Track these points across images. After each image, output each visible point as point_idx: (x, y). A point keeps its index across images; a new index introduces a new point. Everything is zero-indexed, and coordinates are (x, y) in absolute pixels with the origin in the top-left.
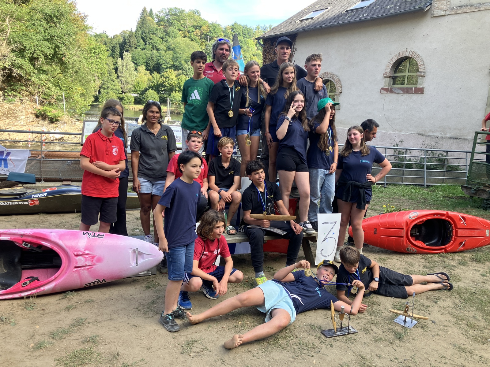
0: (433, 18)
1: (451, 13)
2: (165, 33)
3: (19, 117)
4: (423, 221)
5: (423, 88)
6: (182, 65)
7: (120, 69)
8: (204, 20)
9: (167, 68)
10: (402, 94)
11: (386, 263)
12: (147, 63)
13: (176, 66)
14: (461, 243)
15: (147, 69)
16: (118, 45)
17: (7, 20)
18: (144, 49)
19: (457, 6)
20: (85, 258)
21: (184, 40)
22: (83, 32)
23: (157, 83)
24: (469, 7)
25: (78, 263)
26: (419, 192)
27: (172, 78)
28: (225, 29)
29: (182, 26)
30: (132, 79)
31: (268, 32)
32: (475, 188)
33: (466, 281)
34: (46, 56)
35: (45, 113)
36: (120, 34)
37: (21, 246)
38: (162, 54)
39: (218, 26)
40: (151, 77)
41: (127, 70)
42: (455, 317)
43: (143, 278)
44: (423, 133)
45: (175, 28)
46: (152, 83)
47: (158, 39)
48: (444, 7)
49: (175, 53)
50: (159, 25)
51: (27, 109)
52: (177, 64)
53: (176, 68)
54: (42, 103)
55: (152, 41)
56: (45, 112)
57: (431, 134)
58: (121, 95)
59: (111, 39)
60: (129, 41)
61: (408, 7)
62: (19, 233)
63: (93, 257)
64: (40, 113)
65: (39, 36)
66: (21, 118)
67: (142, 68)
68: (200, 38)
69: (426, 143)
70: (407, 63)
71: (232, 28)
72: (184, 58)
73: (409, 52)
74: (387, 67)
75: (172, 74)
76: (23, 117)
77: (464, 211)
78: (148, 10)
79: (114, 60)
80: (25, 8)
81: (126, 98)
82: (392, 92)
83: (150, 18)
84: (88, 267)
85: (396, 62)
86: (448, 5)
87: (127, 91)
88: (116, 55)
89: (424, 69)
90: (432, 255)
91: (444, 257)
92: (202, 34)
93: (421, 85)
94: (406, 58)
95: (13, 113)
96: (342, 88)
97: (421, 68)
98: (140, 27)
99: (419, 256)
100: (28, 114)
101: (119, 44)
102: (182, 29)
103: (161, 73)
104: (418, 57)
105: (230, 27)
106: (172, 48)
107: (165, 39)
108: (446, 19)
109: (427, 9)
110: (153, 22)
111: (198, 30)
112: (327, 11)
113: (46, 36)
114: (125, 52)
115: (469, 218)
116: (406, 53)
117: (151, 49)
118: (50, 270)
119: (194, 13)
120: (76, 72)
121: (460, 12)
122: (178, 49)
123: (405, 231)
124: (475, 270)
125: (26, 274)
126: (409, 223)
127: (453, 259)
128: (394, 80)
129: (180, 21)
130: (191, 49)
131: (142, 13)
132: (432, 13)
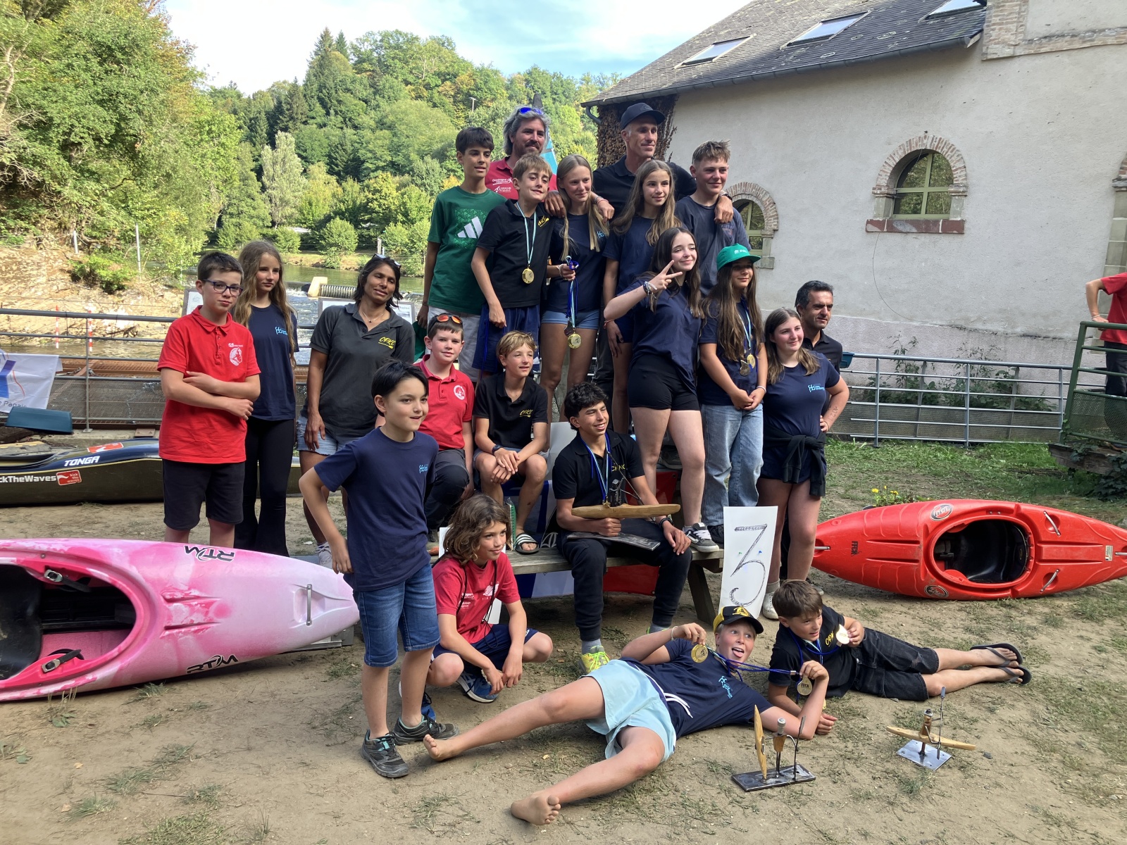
0: (985, 64)
1: (1027, 52)
2: (372, 90)
3: (33, 279)
4: (962, 525)
5: (963, 222)
6: (411, 162)
7: (268, 170)
8: (464, 60)
9: (377, 168)
10: (914, 236)
11: (879, 620)
12: (329, 156)
13: (398, 165)
14: (1049, 575)
15: (330, 172)
16: (263, 115)
17: (8, 55)
18: (325, 125)
19: (1041, 36)
20: (190, 605)
21: (416, 105)
22: (183, 84)
23: (354, 202)
24: (1068, 38)
25: (174, 618)
26: (952, 458)
27: (388, 192)
28: (512, 82)
29: (411, 72)
30: (296, 194)
31: (610, 91)
32: (1079, 451)
33: (1061, 663)
34: (97, 139)
35: (92, 272)
36: (270, 89)
37: (41, 579)
38: (366, 138)
39: (495, 74)
40: (340, 189)
41: (285, 172)
42: (1036, 744)
43: (323, 652)
44: (962, 323)
45: (396, 78)
46: (342, 205)
47: (356, 102)
48: (1012, 39)
49: (395, 135)
50: (360, 71)
51: (51, 261)
52: (399, 159)
53: (396, 169)
54: (86, 247)
55: (343, 108)
56: (93, 267)
57: (979, 326)
58: (269, 229)
59: (248, 101)
60: (289, 107)
61: (929, 37)
62: (37, 548)
63: (208, 605)
64: (82, 270)
65: (81, 94)
66: (38, 281)
67: (319, 170)
68: (454, 102)
69: (970, 346)
70: (926, 164)
71: (526, 80)
72: (416, 147)
73: (930, 140)
74: (881, 173)
75: (388, 184)
76: (43, 280)
77: (1055, 503)
78: (335, 36)
79: (254, 149)
80: (50, 29)
81: (281, 237)
82: (892, 230)
83: (337, 53)
84: (196, 628)
85: (901, 160)
86: (1021, 33)
87: (284, 220)
88: (258, 139)
89: (966, 179)
90: (983, 604)
91: (1010, 606)
92: (459, 91)
93: (960, 213)
94: (924, 153)
95: (18, 269)
96: (777, 218)
97: (958, 177)
98: (315, 76)
99: (954, 605)
100: (54, 273)
101: (267, 113)
102: (412, 81)
103: (363, 181)
104: (952, 152)
105: (522, 77)
106: (388, 124)
107: (373, 103)
108: (1015, 64)
109: (972, 42)
110: (345, 65)
111: (448, 83)
112: (745, 45)
113: (98, 93)
114: (279, 132)
115: (1068, 520)
116: (925, 141)
117: (340, 125)
118: (108, 635)
119: (439, 44)
120: (168, 176)
121: (1047, 49)
122: (403, 127)
123: (922, 548)
124: (1081, 637)
125: (52, 643)
126: (930, 531)
127: (1030, 613)
128: (897, 201)
129: (407, 62)
130: (433, 126)
131: (321, 42)
132: (984, 51)
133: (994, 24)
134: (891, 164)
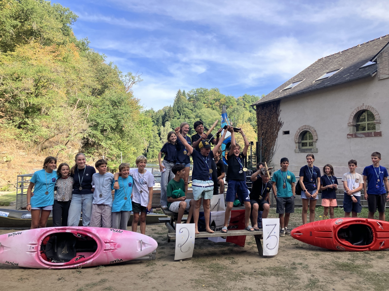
0: (380, 81)
2: (194, 106)
5: (381, 132)
7: (162, 133)
8: (222, 95)
10: (364, 138)
14: (381, 243)
16: (161, 117)
17: (88, 107)
18: (179, 118)
20: (111, 244)
21: (208, 110)
22: (136, 110)
25: (106, 248)
28: (238, 99)
29: (206, 100)
31: (259, 101)
33: (376, 268)
36: (163, 109)
37: (76, 236)
38: (192, 121)
39: (233, 98)
45: (201, 102)
47: (189, 110)
50: (190, 101)
55: (185, 113)
59: (156, 113)
60: (168, 114)
61: (360, 74)
62: (76, 229)
65: (107, 116)
68: (220, 107)
70: (365, 114)
71: (243, 98)
72: (208, 122)
73: (365, 106)
74: (350, 118)
78: (182, 91)
79: (158, 127)
80: (99, 98)
82: (356, 136)
83: (183, 96)
84: (112, 250)
85: (356, 114)
88: (159, 124)
89: (379, 118)
91: (367, 253)
92: (221, 104)
93: (379, 129)
94: (364, 111)
96: (317, 136)
97: (376, 117)
98: (176, 104)
99: (348, 253)
101: (162, 116)
102: (206, 102)
104: (373, 109)
105: (241, 97)
106: (199, 116)
107: (194, 110)
109: (374, 75)
110: (185, 99)
111: (217, 102)
112: (302, 82)
113: (111, 115)
114: (166, 122)
115: (385, 224)
116: (363, 107)
117: (184, 118)
119: (214, 90)
122: (203, 117)
123: (333, 233)
126: (335, 228)
127: (374, 255)
128: (357, 127)
129: (205, 97)
130: (213, 116)
131: (178, 94)
132: (379, 77)
133: (380, 69)
134: (353, 115)
